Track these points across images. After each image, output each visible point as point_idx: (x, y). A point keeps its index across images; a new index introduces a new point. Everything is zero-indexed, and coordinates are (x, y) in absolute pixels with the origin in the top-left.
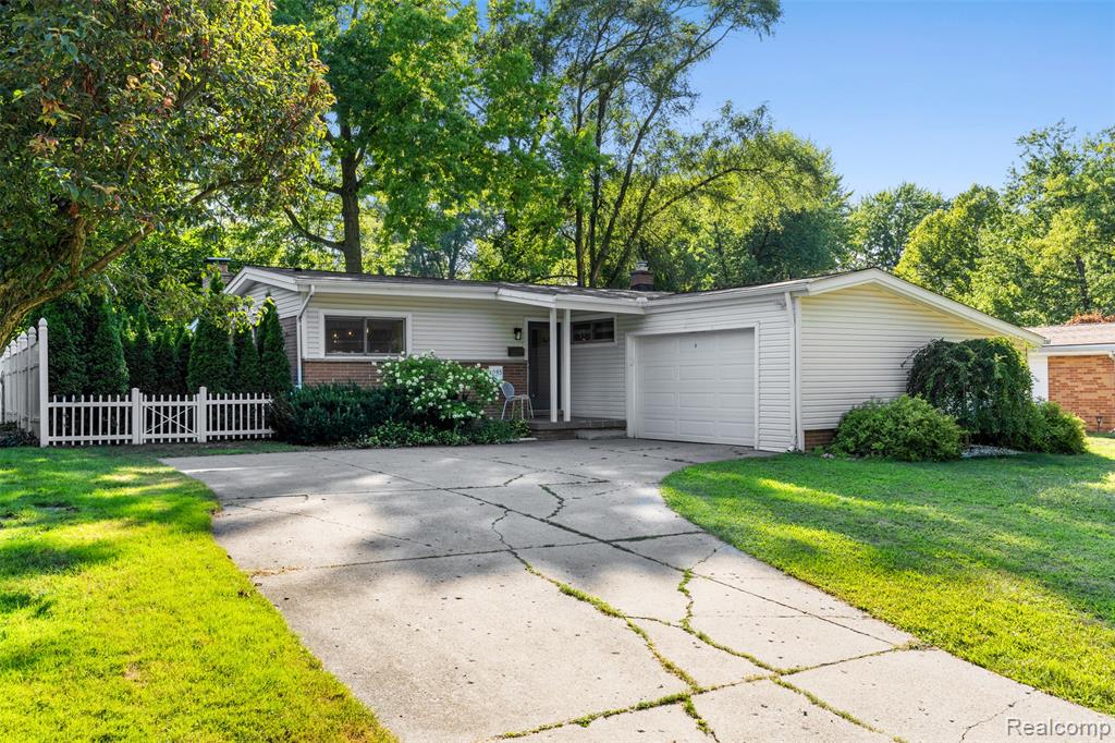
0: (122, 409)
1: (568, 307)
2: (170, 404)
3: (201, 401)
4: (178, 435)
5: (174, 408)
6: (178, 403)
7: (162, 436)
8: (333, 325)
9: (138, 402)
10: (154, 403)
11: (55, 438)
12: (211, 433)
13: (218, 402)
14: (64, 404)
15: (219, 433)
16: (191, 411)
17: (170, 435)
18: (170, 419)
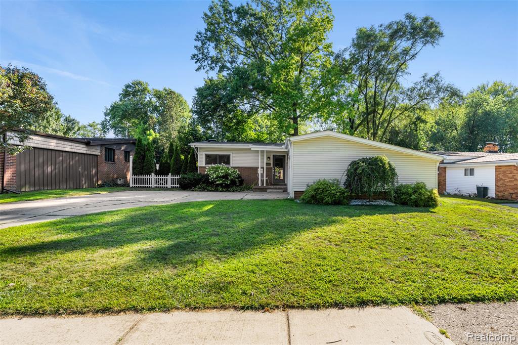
0: (150, 179)
1: (265, 150)
2: (162, 177)
3: (169, 177)
4: (163, 186)
5: (163, 179)
6: (164, 177)
7: (159, 186)
8: (208, 156)
9: (153, 177)
10: (157, 177)
11: (134, 185)
12: (172, 186)
13: (174, 177)
14: (136, 177)
15: (174, 186)
16: (167, 180)
17: (161, 186)
18: (161, 182)
